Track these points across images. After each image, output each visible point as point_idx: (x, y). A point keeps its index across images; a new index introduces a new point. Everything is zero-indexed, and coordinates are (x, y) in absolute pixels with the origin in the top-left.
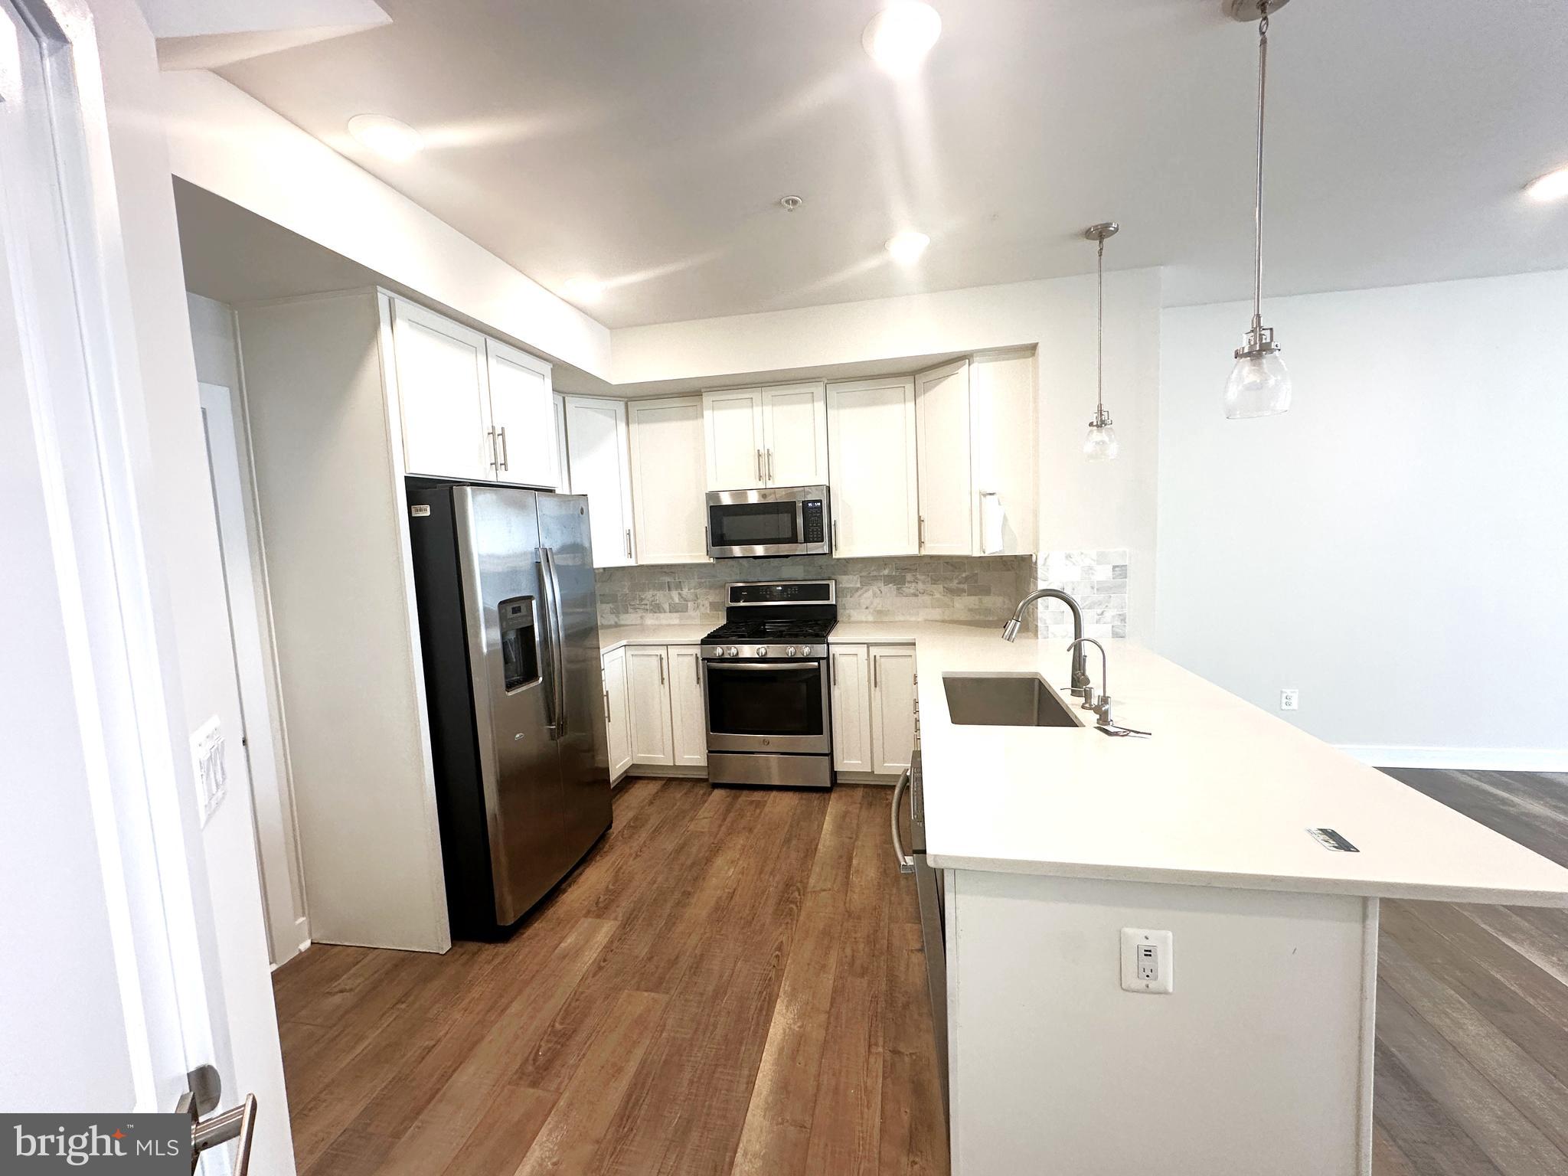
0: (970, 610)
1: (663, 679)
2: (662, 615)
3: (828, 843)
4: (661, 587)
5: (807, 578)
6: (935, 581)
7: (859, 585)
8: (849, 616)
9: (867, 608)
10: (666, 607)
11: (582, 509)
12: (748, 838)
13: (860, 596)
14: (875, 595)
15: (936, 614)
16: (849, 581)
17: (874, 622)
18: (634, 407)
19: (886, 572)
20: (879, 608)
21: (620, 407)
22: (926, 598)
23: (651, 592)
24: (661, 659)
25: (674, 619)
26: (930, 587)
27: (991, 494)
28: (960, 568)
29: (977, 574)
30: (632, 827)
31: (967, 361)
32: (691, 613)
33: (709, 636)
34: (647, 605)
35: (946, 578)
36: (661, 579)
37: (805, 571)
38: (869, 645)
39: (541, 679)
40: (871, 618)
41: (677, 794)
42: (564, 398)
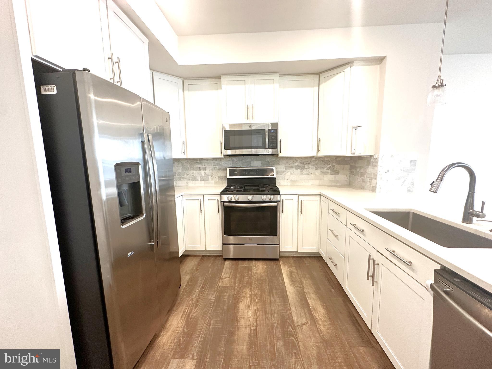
0: (330, 181)
1: (201, 211)
2: (196, 182)
3: (291, 291)
4: (196, 169)
5: (262, 166)
6: (316, 168)
7: (284, 170)
8: (280, 183)
9: (287, 179)
10: (198, 178)
11: (167, 119)
12: (251, 290)
13: (285, 174)
14: (291, 174)
15: (317, 182)
16: (281, 167)
17: (290, 186)
18: (187, 83)
19: (296, 164)
20: (293, 179)
21: (180, 81)
22: (313, 176)
23: (192, 172)
24: (201, 201)
25: (202, 183)
26: (314, 171)
27: (359, 127)
28: (327, 163)
29: (334, 166)
30: (190, 285)
31: (350, 65)
32: (210, 181)
33: (223, 191)
34: (189, 177)
35: (321, 167)
36: (196, 165)
37: (261, 163)
38: (298, 195)
39: (145, 215)
40: (289, 184)
41: (209, 264)
42: (152, 73)
